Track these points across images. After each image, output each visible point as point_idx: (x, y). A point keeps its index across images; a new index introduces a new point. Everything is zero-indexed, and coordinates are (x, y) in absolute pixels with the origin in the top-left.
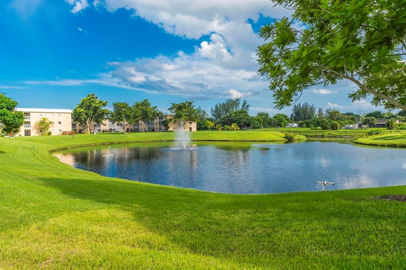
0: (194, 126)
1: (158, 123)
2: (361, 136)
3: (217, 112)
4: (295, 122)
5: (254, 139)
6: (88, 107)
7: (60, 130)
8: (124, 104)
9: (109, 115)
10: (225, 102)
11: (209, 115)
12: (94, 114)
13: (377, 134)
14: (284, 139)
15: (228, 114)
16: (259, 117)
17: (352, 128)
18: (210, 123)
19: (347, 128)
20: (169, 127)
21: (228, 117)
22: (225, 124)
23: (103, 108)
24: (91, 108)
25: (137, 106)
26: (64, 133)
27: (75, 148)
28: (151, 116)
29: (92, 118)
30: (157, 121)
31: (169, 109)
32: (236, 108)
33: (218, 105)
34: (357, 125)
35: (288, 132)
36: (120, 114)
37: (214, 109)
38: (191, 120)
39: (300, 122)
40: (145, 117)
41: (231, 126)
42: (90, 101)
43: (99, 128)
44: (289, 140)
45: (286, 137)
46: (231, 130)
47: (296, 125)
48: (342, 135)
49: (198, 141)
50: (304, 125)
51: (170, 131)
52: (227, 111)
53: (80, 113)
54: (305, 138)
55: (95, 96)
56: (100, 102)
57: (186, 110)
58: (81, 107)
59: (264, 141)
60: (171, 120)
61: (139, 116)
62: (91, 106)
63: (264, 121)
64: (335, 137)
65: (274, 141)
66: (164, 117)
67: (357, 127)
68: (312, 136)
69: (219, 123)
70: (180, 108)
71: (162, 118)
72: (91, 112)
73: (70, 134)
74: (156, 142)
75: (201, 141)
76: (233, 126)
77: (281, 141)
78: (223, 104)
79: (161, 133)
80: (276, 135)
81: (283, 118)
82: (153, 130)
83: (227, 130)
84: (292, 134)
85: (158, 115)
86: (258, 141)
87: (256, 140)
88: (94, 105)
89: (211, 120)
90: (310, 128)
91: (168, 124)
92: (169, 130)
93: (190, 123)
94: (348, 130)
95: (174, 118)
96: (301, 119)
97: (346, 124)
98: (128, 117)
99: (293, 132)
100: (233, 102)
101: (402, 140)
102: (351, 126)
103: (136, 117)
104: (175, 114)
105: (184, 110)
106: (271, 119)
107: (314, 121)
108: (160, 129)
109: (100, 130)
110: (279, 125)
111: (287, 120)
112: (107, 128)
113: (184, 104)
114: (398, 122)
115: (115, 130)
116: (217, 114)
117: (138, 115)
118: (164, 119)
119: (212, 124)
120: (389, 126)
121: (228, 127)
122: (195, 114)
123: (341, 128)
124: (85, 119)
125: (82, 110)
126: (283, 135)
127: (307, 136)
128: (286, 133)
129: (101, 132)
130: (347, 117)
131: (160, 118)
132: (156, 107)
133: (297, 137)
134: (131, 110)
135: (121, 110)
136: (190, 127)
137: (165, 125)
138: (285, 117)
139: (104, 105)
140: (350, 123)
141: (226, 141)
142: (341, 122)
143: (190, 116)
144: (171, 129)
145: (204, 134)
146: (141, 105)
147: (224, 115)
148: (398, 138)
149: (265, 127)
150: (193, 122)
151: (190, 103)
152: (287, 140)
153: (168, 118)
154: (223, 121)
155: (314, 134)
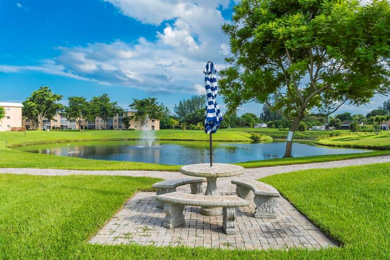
0: (157, 124)
1: (118, 121)
2: (323, 138)
3: (181, 110)
4: (265, 122)
5: (220, 139)
6: (41, 101)
7: (9, 126)
8: (81, 98)
9: (64, 110)
10: (190, 99)
11: (173, 113)
12: (46, 109)
13: (337, 135)
14: (251, 139)
15: (193, 112)
16: (226, 116)
17: (319, 130)
18: (175, 121)
19: (314, 130)
20: (130, 125)
21: (193, 115)
22: (190, 123)
23: (57, 102)
24: (44, 102)
25: (95, 101)
26: (13, 129)
27: (29, 145)
28: (110, 112)
29: (44, 114)
30: (116, 117)
31: (130, 106)
32: (202, 106)
33: (182, 102)
34: (324, 127)
35: (255, 132)
36: (76, 110)
37: (178, 105)
38: (154, 117)
39: (270, 122)
40: (104, 113)
41: (196, 125)
42: (42, 94)
43: (49, 125)
44: (256, 140)
45: (252, 138)
46: (197, 129)
47: (265, 125)
48: (309, 136)
49: (162, 140)
50: (274, 125)
51: (131, 130)
52: (192, 108)
53: (31, 107)
54: (270, 139)
55: (48, 89)
56: (55, 96)
57: (149, 107)
58: (32, 100)
59: (231, 141)
60: (132, 117)
61: (97, 113)
62: (44, 99)
63: (231, 120)
64: (301, 138)
65: (240, 141)
66: (124, 114)
67: (324, 129)
68: (280, 137)
69: (183, 122)
70: (142, 104)
71: (122, 115)
72: (44, 107)
73: (21, 130)
74: (116, 140)
75: (165, 140)
76: (199, 125)
77: (247, 141)
78: (188, 101)
79: (121, 131)
80: (242, 135)
81: (251, 117)
82: (112, 128)
83: (193, 129)
84: (258, 135)
85: (118, 111)
86: (224, 141)
87: (222, 140)
88: (48, 99)
89: (175, 118)
90: (278, 129)
91: (128, 121)
92: (129, 128)
93: (153, 121)
94: (315, 131)
95: (136, 115)
96: (271, 119)
97: (314, 125)
98: (85, 113)
99: (260, 132)
100: (199, 99)
101: (356, 141)
102: (318, 127)
103: (94, 113)
104: (137, 110)
105: (147, 107)
106: (239, 119)
107: (283, 121)
108: (120, 127)
109: (50, 127)
110: (248, 125)
111: (256, 119)
112: (58, 124)
113: (147, 101)
114: (362, 124)
115: (67, 126)
116: (181, 112)
117: (96, 111)
118: (124, 116)
119: (176, 123)
120: (353, 128)
121: (194, 126)
122: (158, 112)
123: (308, 130)
124: (37, 115)
125: (33, 104)
126: (250, 135)
127: (274, 137)
128: (253, 133)
129: (51, 129)
130: (316, 118)
131: (119, 115)
132: (116, 103)
133: (263, 138)
134: (88, 105)
135: (77, 105)
136: (153, 125)
137: (126, 122)
138: (254, 116)
139: (59, 99)
140: (318, 125)
141: (192, 140)
142: (309, 123)
143: (152, 114)
144: (131, 127)
145: (168, 133)
146: (100, 100)
147: (189, 113)
148: (353, 140)
149: (232, 127)
150: (156, 120)
151: (153, 100)
152: (253, 140)
153: (129, 115)
154: (188, 119)
155: (281, 135)
